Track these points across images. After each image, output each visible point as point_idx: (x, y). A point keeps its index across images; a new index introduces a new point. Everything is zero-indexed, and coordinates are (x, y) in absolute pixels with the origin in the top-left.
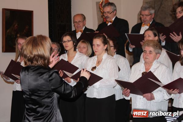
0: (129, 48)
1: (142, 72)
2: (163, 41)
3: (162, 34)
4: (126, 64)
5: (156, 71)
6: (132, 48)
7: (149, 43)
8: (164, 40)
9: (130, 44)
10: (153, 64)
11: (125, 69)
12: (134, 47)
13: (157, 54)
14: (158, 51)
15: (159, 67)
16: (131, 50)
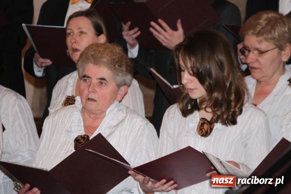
0: (35, 66)
1: (76, 137)
2: (133, 46)
3: (129, 23)
4: (22, 111)
5: (117, 133)
6: (44, 65)
7: (100, 55)
8: (135, 41)
9: (37, 55)
10: (107, 112)
11: (20, 126)
12: (48, 62)
13: (119, 86)
14: (125, 78)
15: (123, 121)
16: (39, 72)
